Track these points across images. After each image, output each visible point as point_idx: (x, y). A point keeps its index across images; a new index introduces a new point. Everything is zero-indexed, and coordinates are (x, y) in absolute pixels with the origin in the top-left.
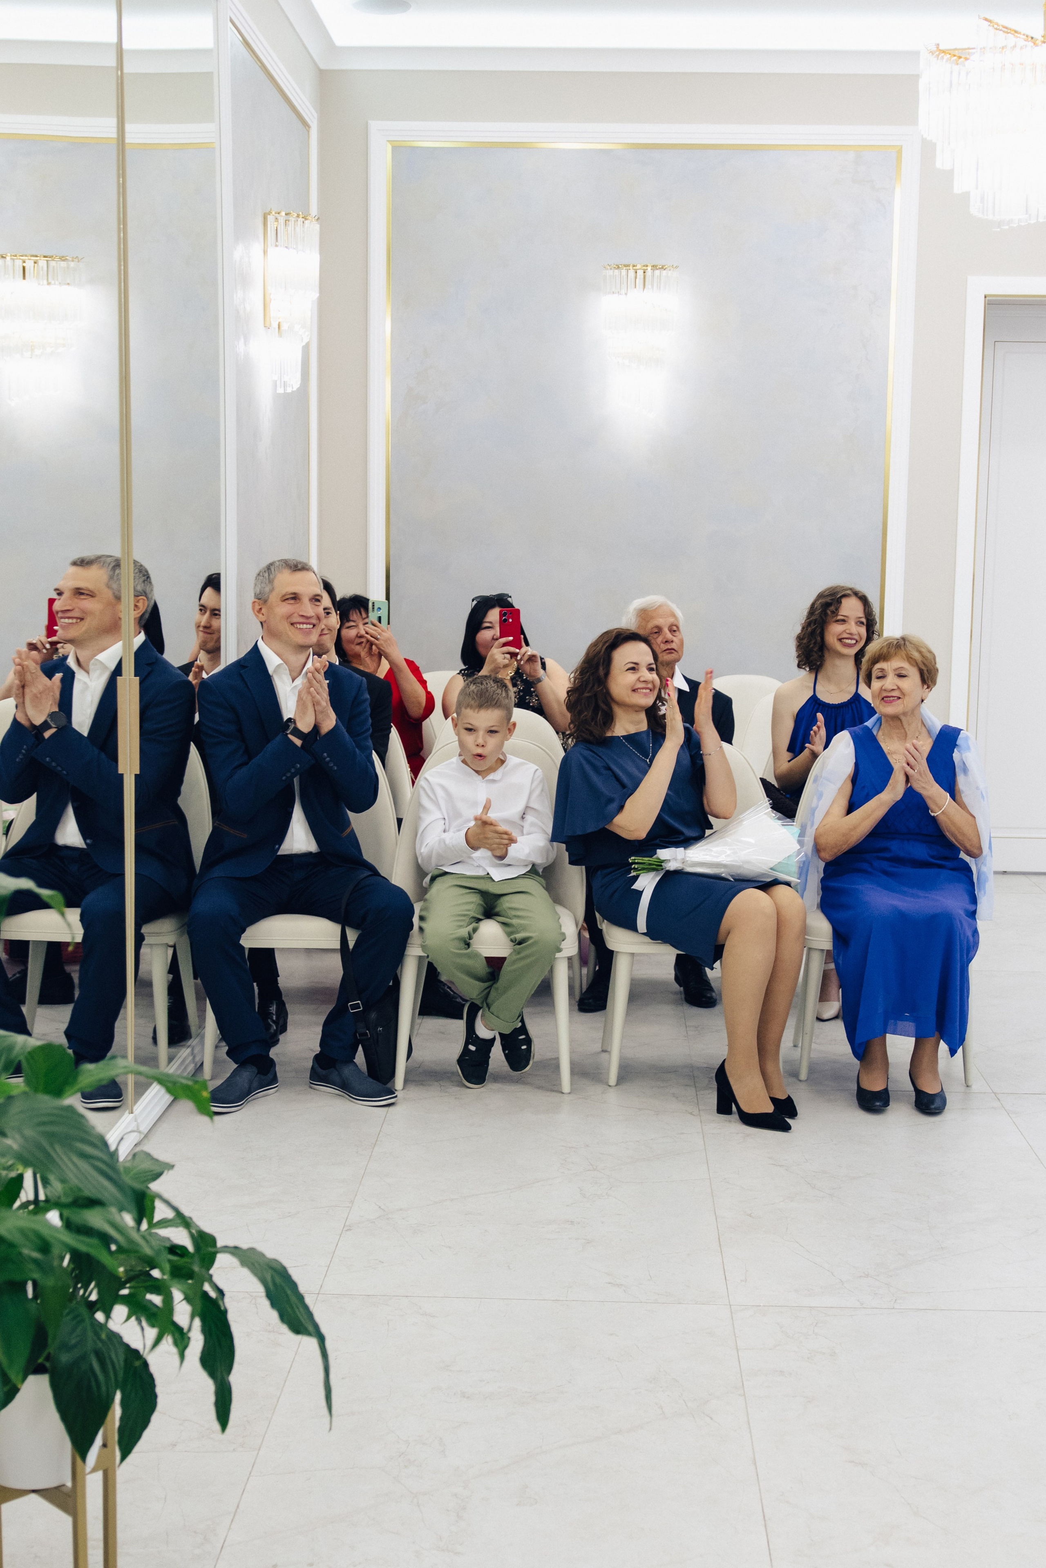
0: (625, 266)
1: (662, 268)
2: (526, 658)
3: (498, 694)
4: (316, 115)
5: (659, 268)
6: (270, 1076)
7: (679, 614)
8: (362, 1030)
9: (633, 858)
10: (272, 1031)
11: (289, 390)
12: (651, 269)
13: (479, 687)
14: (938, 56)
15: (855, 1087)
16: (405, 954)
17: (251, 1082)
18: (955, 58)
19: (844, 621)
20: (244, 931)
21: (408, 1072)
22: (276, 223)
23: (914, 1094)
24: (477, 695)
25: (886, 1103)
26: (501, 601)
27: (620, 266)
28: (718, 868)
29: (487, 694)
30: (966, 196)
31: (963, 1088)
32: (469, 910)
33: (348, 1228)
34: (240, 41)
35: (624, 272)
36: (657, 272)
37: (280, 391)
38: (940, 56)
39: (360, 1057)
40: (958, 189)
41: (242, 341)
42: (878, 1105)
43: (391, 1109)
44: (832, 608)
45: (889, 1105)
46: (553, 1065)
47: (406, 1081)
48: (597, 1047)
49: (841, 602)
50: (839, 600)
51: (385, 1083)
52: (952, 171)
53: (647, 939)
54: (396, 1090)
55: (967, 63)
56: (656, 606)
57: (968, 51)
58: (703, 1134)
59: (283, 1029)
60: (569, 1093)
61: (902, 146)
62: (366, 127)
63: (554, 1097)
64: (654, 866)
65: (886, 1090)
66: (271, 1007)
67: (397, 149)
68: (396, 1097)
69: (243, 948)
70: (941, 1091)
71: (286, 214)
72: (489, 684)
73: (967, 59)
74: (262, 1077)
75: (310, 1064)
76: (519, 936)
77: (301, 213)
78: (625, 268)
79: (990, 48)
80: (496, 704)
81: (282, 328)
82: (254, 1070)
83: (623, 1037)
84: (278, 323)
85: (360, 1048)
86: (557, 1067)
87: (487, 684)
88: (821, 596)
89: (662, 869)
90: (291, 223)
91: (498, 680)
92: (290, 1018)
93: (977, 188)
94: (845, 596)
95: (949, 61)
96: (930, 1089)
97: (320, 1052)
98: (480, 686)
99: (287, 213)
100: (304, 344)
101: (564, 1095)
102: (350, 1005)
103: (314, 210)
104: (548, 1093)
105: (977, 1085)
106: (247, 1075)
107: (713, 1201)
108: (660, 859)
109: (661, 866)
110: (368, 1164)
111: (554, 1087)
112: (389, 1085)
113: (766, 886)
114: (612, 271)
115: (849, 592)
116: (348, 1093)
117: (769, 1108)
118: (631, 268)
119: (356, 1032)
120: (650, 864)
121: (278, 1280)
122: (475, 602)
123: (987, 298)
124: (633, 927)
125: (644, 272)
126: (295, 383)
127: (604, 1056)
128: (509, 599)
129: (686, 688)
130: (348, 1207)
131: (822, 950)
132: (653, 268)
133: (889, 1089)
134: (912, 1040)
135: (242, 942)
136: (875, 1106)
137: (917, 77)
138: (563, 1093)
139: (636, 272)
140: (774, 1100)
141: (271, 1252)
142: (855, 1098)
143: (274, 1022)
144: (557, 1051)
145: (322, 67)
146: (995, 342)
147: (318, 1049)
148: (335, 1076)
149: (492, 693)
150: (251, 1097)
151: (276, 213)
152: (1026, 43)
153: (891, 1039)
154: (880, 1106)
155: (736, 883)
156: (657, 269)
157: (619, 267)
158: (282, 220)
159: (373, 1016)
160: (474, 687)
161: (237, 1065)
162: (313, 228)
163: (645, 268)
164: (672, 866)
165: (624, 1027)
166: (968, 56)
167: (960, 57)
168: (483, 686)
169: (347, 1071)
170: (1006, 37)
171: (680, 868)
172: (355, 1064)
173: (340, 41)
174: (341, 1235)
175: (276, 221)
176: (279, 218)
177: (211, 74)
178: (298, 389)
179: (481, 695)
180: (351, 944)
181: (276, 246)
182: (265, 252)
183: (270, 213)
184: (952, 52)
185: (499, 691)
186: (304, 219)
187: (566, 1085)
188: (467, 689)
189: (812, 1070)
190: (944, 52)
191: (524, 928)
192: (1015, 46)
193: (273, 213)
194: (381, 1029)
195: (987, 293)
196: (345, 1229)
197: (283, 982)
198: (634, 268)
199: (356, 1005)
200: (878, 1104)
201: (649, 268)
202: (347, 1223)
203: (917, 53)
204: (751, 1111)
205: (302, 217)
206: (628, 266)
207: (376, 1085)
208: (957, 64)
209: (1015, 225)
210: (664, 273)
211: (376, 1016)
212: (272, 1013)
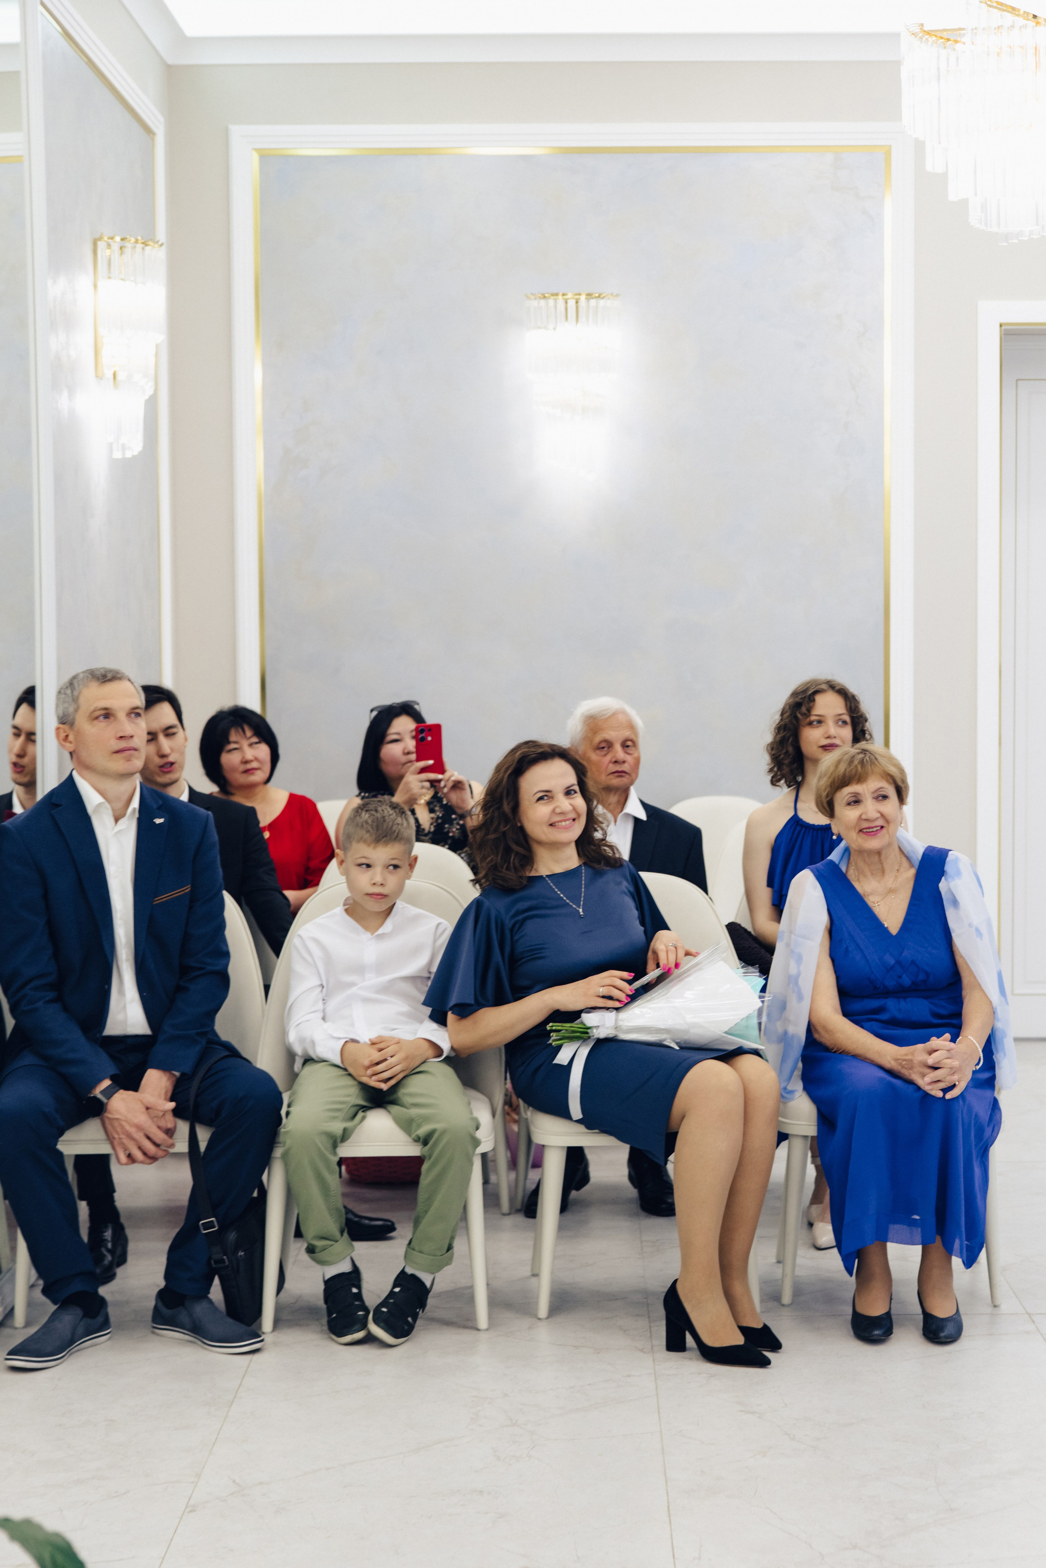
0: (553, 295)
1: (599, 296)
2: (450, 784)
3: (398, 824)
4: (162, 119)
5: (596, 297)
6: (100, 1319)
7: (639, 722)
8: (216, 1257)
9: (551, 1024)
10: (106, 1262)
11: (129, 455)
12: (586, 298)
13: (373, 815)
14: (921, 38)
15: (850, 1311)
16: (272, 1156)
17: (74, 1329)
18: (942, 40)
19: (820, 722)
20: (61, 1134)
21: (279, 1309)
22: (108, 251)
23: (922, 1316)
24: (372, 826)
25: (888, 1332)
26: (407, 709)
27: (547, 295)
28: (659, 1034)
29: (385, 825)
30: (964, 203)
31: (989, 1310)
32: (349, 1096)
33: (191, 1509)
34: (59, 32)
35: (551, 302)
36: (593, 302)
37: (117, 455)
38: (924, 39)
39: (216, 1292)
40: (953, 196)
41: (65, 394)
42: (876, 1335)
43: (256, 1357)
44: (804, 709)
45: (891, 1333)
46: (466, 1296)
47: (277, 1323)
48: (526, 1271)
49: (814, 700)
50: (811, 698)
51: (249, 1324)
52: (945, 175)
53: (582, 1128)
54: (263, 1333)
55: (958, 46)
56: (608, 716)
57: (958, 32)
58: (655, 1376)
59: (122, 1260)
60: (487, 1330)
61: (890, 146)
62: (226, 131)
63: (466, 1336)
64: (578, 1034)
65: (888, 1314)
66: (105, 1232)
67: (265, 157)
68: (262, 1341)
69: (60, 1154)
70: (956, 1314)
71: (122, 239)
72: (386, 812)
73: (956, 42)
74: (89, 1321)
75: (152, 1303)
76: (422, 1131)
77: (139, 238)
78: (552, 297)
79: (984, 29)
80: (397, 837)
81: (118, 378)
82: (79, 1312)
83: (555, 1257)
84: (113, 372)
85: (216, 1281)
86: (471, 1299)
87: (383, 810)
88: (795, 694)
89: (589, 1037)
90: (128, 250)
91: (395, 805)
92: (131, 1247)
93: (976, 195)
94: (816, 692)
95: (935, 45)
96: (942, 1311)
97: (166, 1286)
98: (375, 814)
99: (123, 237)
100: (147, 397)
101: (480, 1332)
102: (203, 1224)
103: (161, 233)
104: (461, 1331)
105: (1007, 1305)
106: (69, 1319)
107: (664, 1460)
108: (584, 1025)
109: (587, 1033)
110: (221, 1427)
111: (467, 1323)
112: (254, 1327)
113: (728, 1056)
114: (537, 301)
115: (824, 687)
116: (200, 1338)
117: (739, 1340)
118: (560, 297)
119: (210, 1258)
120: (573, 1032)
121: (60, 1558)
122: (375, 713)
123: (1003, 327)
124: (563, 1112)
125: (577, 302)
126: (135, 446)
127: (534, 1280)
128: (416, 707)
129: (642, 815)
130: (193, 1482)
131: (806, 1137)
132: (587, 297)
133: (892, 1312)
134: (918, 1249)
135: (60, 1147)
136: (874, 1335)
137: (897, 64)
138: (478, 1330)
139: (566, 303)
140: (744, 1330)
141: (52, 1523)
142: (850, 1326)
143: (109, 1251)
144: (472, 1277)
145: (170, 61)
146: (1017, 380)
147: (162, 1283)
148: (184, 1317)
149: (391, 824)
150: (75, 1348)
151: (109, 238)
152: (1026, 22)
153: (893, 1249)
154: (878, 1335)
155: (687, 1054)
156: (593, 298)
157: (545, 297)
158: (116, 247)
159: (232, 1236)
160: (367, 815)
161: (55, 1307)
162: (158, 255)
163: (577, 297)
164: (602, 1033)
165: (556, 1245)
166: (959, 39)
167: (948, 40)
168: (379, 814)
169: (199, 1309)
170: (1001, 15)
171: (611, 1036)
172: (210, 1302)
173: (191, 29)
174: (181, 1517)
175: (108, 248)
176: (112, 244)
177: (17, 73)
178: (140, 453)
179: (377, 826)
180: (203, 1146)
181: (109, 278)
182: (95, 286)
183: (100, 239)
184: (939, 34)
185: (399, 820)
186: (143, 245)
187: (482, 1320)
188: (358, 818)
189: (798, 1291)
190: (929, 33)
191: (426, 1119)
192: (1013, 26)
193: (106, 238)
194: (243, 1253)
195: (1003, 321)
196: (187, 1510)
197: (122, 1199)
198: (565, 297)
199: (209, 1223)
200: (876, 1332)
201: (583, 298)
202: (192, 1502)
203: (897, 36)
204: (717, 1344)
205: (143, 243)
206: (557, 295)
207: (239, 1328)
208: (945, 47)
209: (1026, 239)
210: (602, 302)
211: (236, 1236)
212: (106, 1240)
